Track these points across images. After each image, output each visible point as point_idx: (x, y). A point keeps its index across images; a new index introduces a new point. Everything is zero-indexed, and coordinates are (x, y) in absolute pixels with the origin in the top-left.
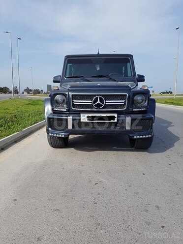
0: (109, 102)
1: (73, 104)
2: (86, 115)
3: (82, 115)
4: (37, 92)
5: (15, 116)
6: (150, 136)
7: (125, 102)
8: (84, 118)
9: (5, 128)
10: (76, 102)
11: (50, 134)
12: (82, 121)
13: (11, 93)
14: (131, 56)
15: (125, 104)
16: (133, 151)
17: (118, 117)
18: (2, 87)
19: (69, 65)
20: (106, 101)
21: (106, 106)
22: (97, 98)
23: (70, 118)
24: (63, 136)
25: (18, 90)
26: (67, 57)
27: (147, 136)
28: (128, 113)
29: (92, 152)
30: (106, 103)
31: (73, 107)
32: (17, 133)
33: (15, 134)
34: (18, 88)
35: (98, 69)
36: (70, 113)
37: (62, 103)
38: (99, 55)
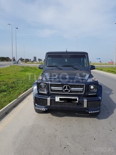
0: (73, 89)
1: (51, 89)
2: (59, 97)
3: (56, 97)
4: (27, 60)
5: (14, 82)
6: (99, 111)
7: (83, 89)
8: (57, 99)
9: (8, 92)
10: (53, 88)
11: (36, 108)
12: (56, 101)
13: (10, 60)
14: (87, 54)
15: (83, 91)
16: (88, 117)
17: (79, 99)
18: (5, 57)
19: (48, 58)
20: (72, 88)
21: (71, 92)
22: (66, 86)
23: (49, 99)
24: (44, 110)
25: (16, 59)
26: (48, 53)
27: (97, 111)
28: (85, 96)
29: (62, 118)
30: (71, 89)
31: (51, 91)
32: (15, 100)
33: (14, 101)
34: (15, 58)
35: (66, 61)
36: (48, 94)
37: (44, 88)
38: (67, 53)
